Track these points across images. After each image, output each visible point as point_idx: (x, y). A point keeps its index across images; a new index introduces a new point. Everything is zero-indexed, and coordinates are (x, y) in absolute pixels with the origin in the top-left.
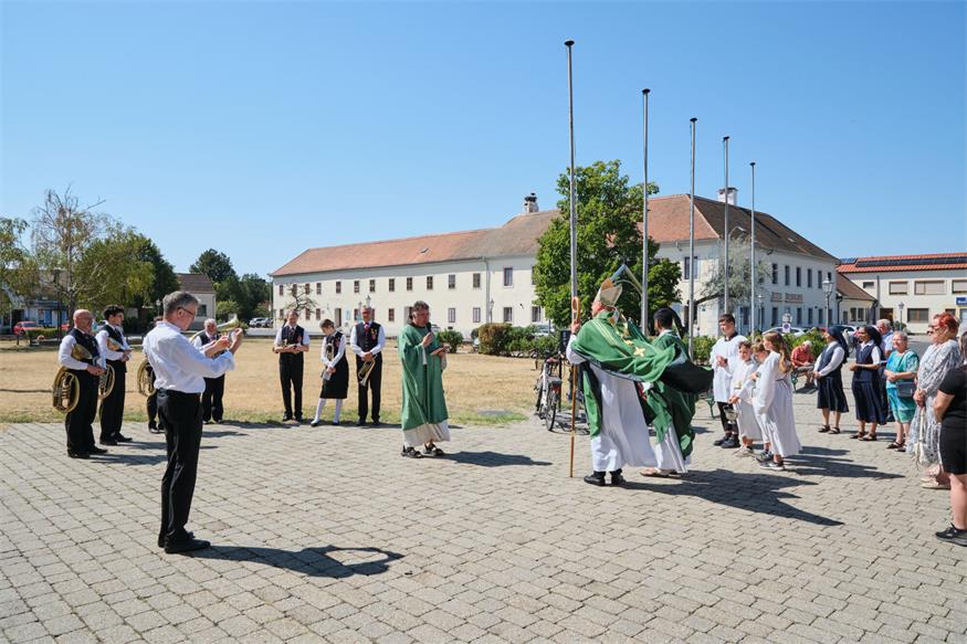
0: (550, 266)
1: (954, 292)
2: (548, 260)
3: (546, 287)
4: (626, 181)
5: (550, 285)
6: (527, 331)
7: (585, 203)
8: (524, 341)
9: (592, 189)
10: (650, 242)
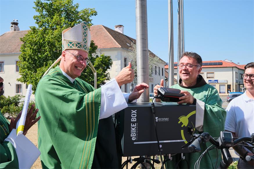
0: (30, 56)
1: (207, 78)
2: (29, 51)
3: (27, 70)
4: (77, 7)
5: (29, 68)
6: (14, 99)
7: (52, 18)
8: (12, 107)
9: (57, 9)
10: (92, 44)
